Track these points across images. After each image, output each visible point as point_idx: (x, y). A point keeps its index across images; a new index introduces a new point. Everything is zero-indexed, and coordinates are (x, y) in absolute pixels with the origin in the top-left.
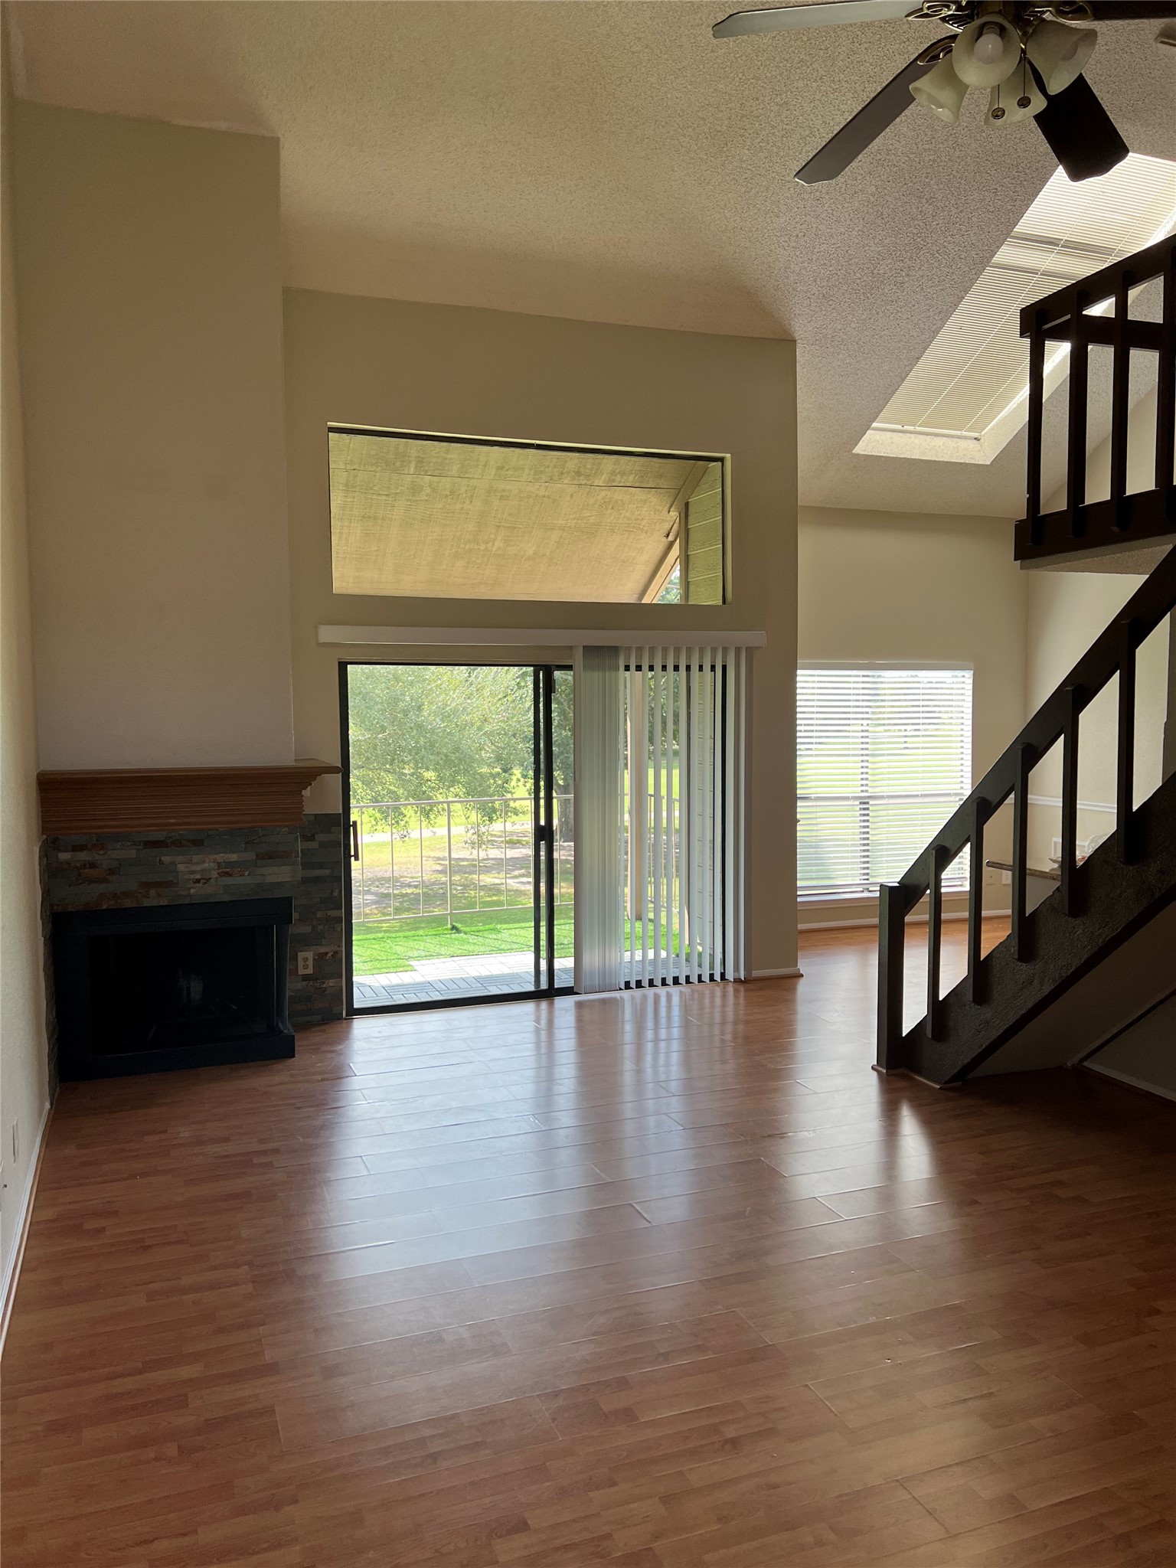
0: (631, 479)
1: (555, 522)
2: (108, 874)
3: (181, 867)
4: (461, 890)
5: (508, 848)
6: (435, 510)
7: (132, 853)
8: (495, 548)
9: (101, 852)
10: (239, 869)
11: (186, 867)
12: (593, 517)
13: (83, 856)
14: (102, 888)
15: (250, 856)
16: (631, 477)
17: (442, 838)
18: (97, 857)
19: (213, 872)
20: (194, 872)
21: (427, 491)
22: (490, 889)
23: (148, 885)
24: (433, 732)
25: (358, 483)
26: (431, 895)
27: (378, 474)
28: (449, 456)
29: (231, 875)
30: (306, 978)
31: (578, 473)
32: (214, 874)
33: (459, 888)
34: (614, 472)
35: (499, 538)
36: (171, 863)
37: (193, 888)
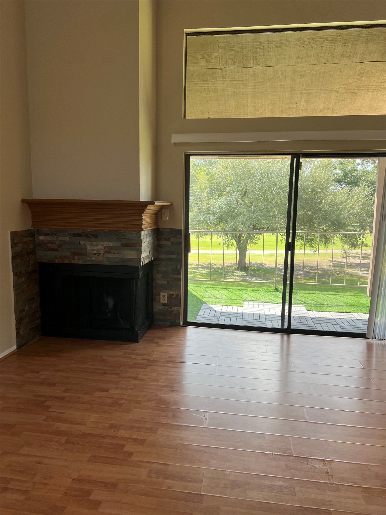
0: (376, 57)
1: (332, 88)
2: (58, 247)
3: (88, 247)
4: (338, 273)
5: (362, 259)
6: (267, 87)
7: (67, 239)
8: (301, 106)
9: (55, 237)
10: (113, 250)
11: (91, 247)
12: (355, 83)
13: (49, 238)
14: (55, 253)
15: (118, 244)
16: (376, 55)
17: (337, 254)
18: (54, 239)
19: (102, 250)
20: (93, 250)
21: (261, 76)
22: (350, 274)
23: (74, 254)
24: (325, 211)
25: (227, 75)
26: (325, 274)
27: (236, 69)
28: (269, 54)
29: (109, 253)
30: (164, 304)
31: (342, 56)
32: (102, 252)
33: (337, 273)
34: (365, 52)
35: (303, 100)
36: (85, 244)
37: (94, 257)
